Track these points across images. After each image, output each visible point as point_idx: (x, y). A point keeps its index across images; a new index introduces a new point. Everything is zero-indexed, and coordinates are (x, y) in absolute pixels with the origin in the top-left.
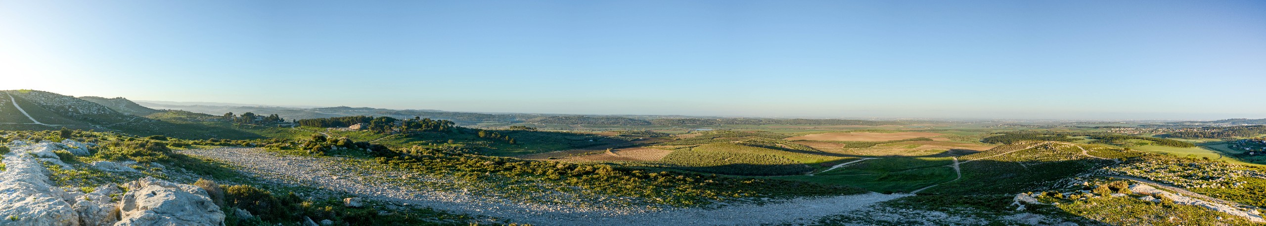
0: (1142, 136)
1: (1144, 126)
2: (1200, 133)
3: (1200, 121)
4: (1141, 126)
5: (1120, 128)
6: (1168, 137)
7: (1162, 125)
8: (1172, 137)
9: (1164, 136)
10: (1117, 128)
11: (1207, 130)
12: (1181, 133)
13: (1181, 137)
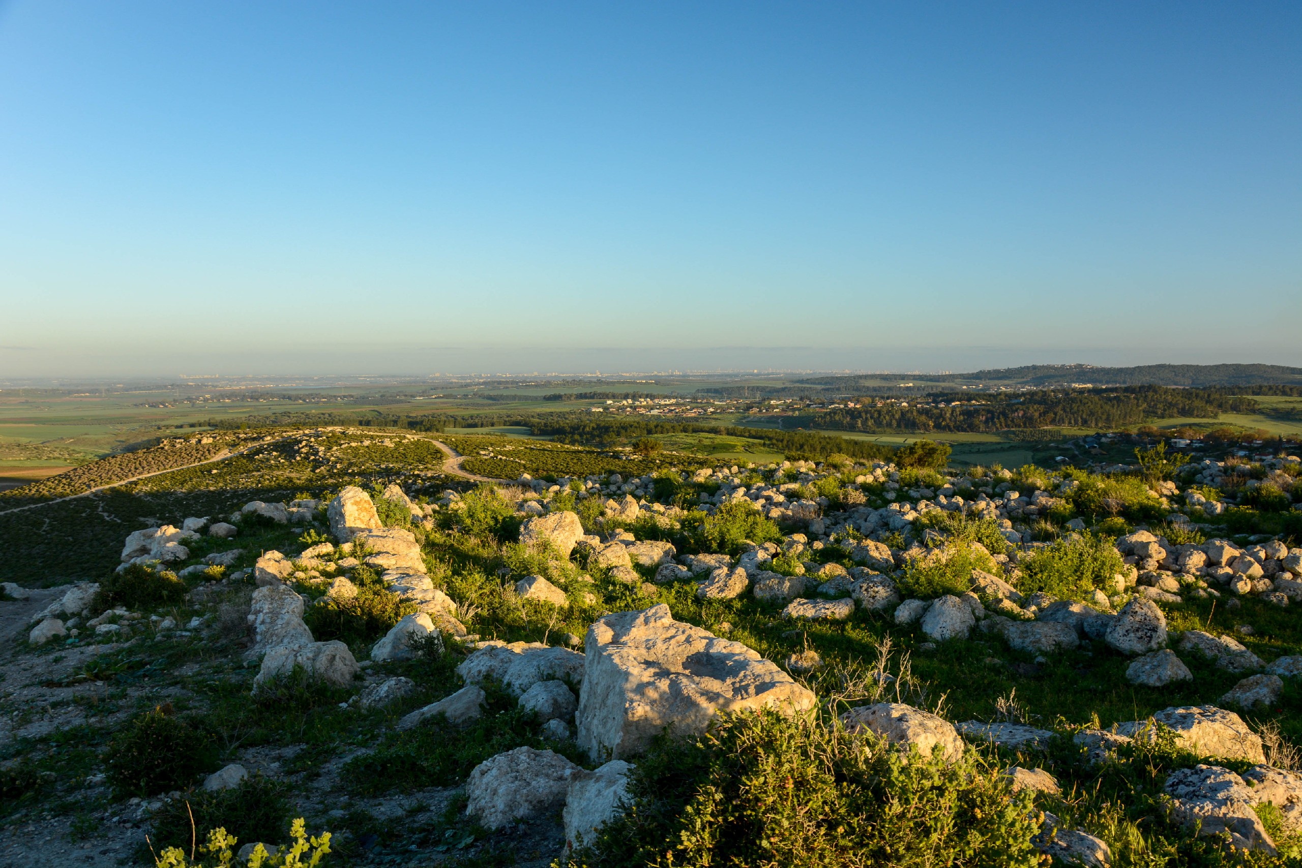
0: (713, 424)
1: (718, 392)
2: (921, 412)
3: (917, 373)
4: (708, 391)
5: (634, 398)
6: (806, 426)
7: (783, 389)
8: (818, 426)
9: (790, 423)
10: (626, 397)
11: (948, 402)
12: (853, 414)
13: (852, 428)
